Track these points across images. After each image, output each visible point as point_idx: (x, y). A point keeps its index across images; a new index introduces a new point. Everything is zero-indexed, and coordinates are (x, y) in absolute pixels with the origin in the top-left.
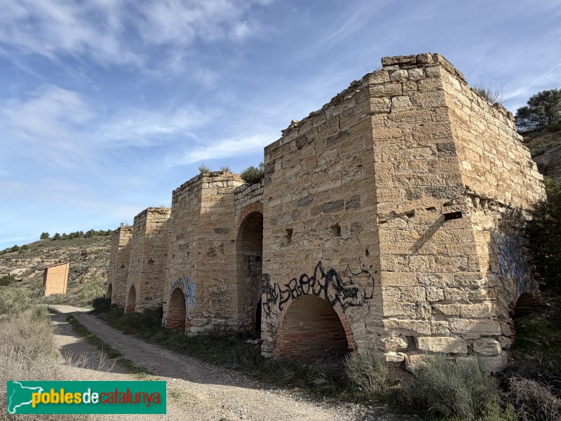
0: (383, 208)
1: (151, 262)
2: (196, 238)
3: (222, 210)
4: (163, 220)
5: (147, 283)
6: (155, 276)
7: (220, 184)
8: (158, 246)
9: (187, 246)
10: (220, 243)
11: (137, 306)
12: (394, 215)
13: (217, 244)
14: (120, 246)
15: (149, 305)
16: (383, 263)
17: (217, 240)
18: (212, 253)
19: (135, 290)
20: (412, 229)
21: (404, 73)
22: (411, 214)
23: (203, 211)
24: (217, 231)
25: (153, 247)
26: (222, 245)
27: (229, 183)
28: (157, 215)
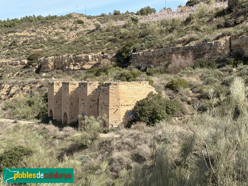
0: (110, 108)
1: (72, 104)
2: (87, 102)
3: (93, 94)
4: (75, 88)
5: (71, 112)
6: (74, 110)
7: (92, 87)
8: (74, 98)
9: (84, 104)
10: (93, 104)
11: (68, 121)
12: (111, 109)
13: (92, 104)
14: (55, 92)
15: (73, 120)
16: (109, 116)
17: (92, 103)
18: (91, 107)
19: (66, 114)
20: (113, 111)
21: (114, 86)
22: (113, 109)
23: (88, 95)
24: (92, 100)
25: (72, 98)
26: (94, 105)
27: (95, 86)
28: (73, 85)
